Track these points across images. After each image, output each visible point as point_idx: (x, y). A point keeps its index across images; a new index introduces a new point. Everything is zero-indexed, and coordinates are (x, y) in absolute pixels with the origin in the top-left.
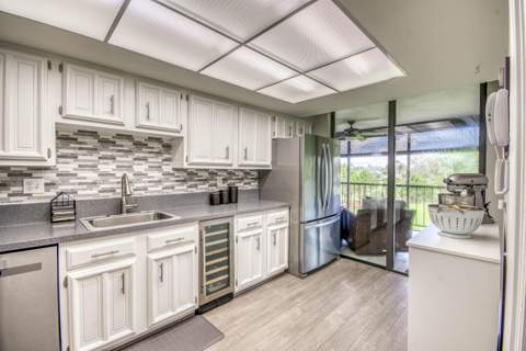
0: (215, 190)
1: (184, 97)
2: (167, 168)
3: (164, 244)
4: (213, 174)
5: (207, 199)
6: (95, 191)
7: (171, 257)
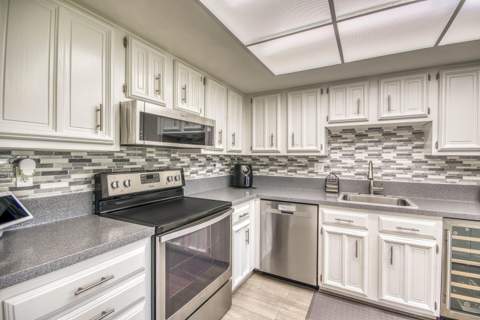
2: (419, 156)
6: (352, 174)
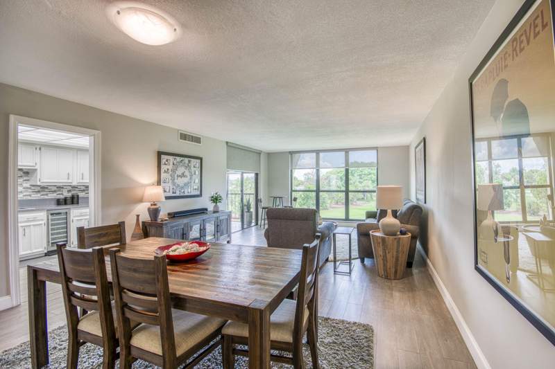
0: (62, 197)
1: (38, 149)
2: (27, 185)
3: (26, 220)
4: (60, 188)
5: (55, 202)
7: (30, 226)
